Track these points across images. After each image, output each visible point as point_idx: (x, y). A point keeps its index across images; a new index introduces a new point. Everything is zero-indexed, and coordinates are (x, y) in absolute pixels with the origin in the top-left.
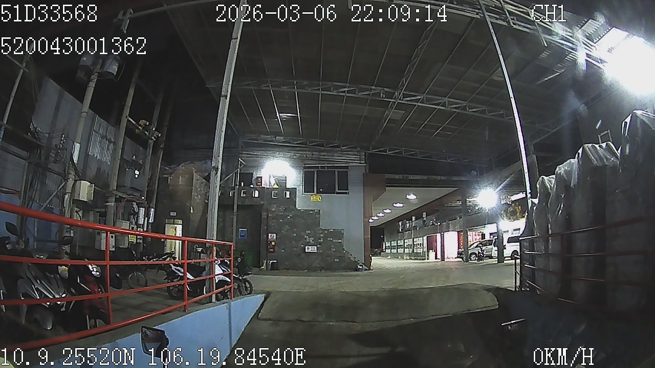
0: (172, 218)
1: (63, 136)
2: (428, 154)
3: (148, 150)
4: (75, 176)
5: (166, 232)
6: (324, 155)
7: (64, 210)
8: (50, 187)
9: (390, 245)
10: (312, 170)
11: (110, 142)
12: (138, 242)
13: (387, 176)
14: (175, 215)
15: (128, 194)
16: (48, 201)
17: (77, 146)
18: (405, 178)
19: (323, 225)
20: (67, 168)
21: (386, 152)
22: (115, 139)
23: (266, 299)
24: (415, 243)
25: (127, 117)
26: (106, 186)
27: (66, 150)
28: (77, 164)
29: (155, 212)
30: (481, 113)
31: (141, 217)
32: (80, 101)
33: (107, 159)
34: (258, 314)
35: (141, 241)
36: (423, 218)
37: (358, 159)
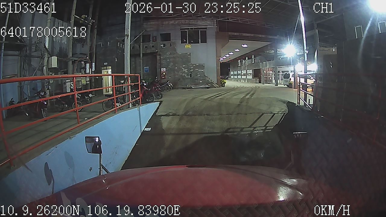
0: (105, 66)
2: (254, 22)
3: (88, 30)
4: (48, 56)
5: (102, 73)
6: (192, 22)
8: (34, 66)
9: (233, 73)
10: (186, 30)
12: (87, 83)
13: (230, 33)
14: (107, 64)
15: (79, 57)
16: (34, 74)
17: (47, 39)
18: (240, 35)
19: (193, 62)
20: (43, 52)
21: (229, 20)
25: (74, 15)
26: (66, 56)
27: (41, 43)
28: (48, 48)
29: (95, 64)
31: (87, 69)
33: (65, 41)
34: (156, 113)
35: (89, 83)
36: (252, 59)
37: (213, 24)
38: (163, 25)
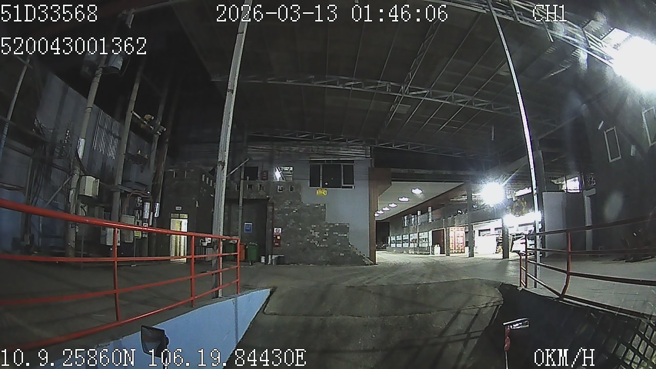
0: (177, 212)
1: (68, 131)
2: (433, 149)
3: (153, 144)
4: (80, 172)
5: (171, 227)
6: (329, 149)
7: (69, 206)
8: (55, 183)
9: (395, 239)
10: (319, 164)
11: (115, 137)
12: (144, 236)
13: (392, 170)
14: (180, 209)
15: (133, 188)
16: (53, 197)
17: (82, 141)
18: (410, 172)
19: (329, 219)
20: (72, 164)
21: (392, 146)
22: (119, 133)
23: (271, 293)
24: (420, 238)
25: (132, 112)
26: (112, 180)
27: (71, 146)
28: (82, 159)
29: (161, 206)
30: (486, 108)
31: (146, 212)
32: (84, 97)
33: (112, 154)
34: (264, 309)
35: (146, 236)
36: (428, 212)
37: (364, 153)
38: (281, 153)
